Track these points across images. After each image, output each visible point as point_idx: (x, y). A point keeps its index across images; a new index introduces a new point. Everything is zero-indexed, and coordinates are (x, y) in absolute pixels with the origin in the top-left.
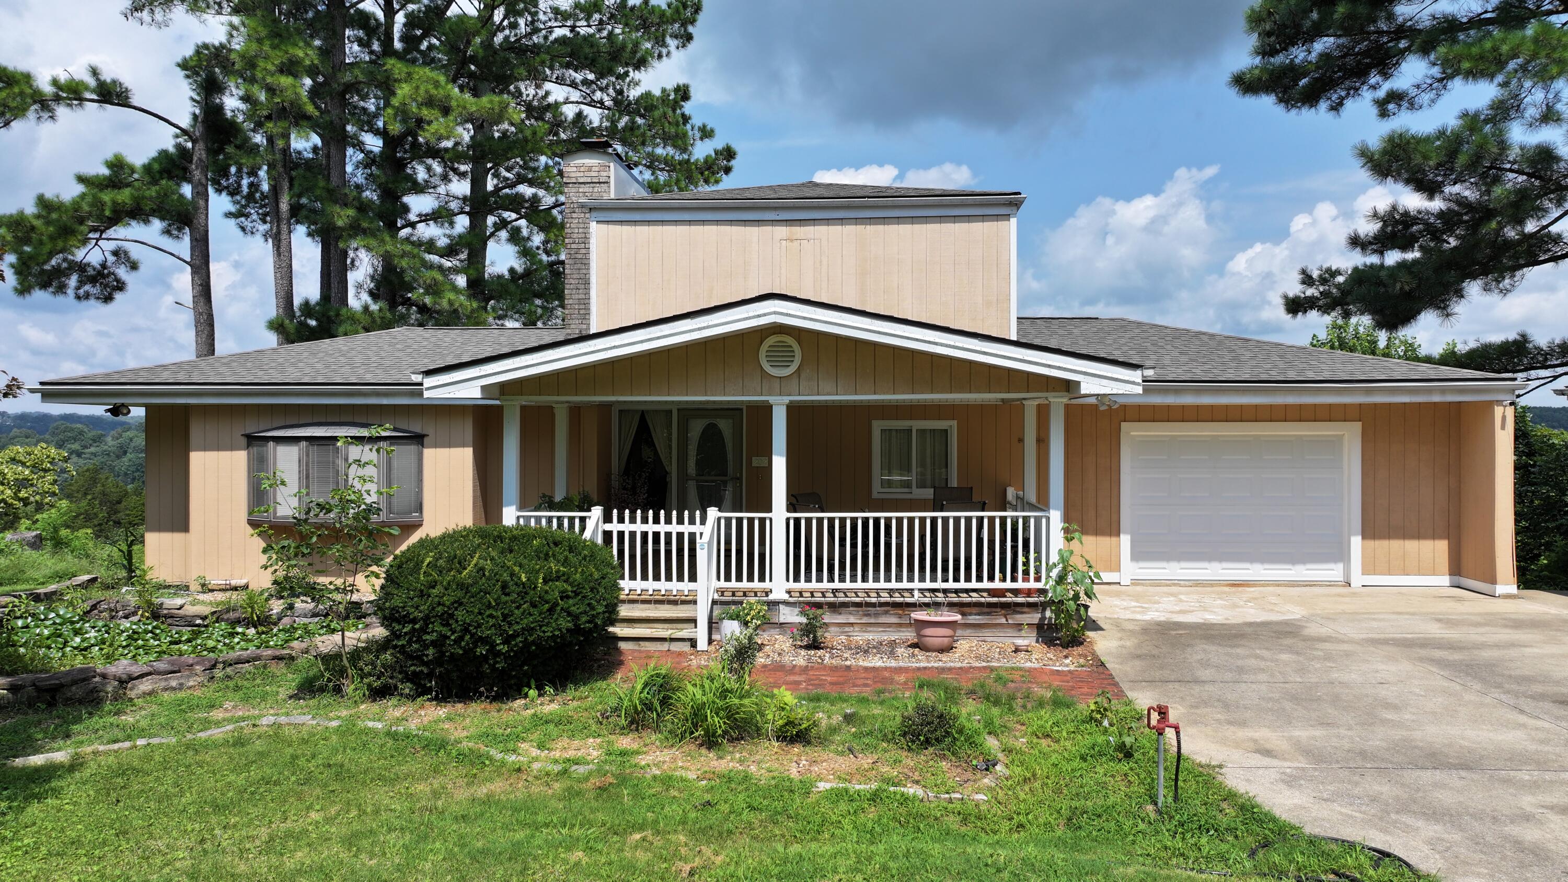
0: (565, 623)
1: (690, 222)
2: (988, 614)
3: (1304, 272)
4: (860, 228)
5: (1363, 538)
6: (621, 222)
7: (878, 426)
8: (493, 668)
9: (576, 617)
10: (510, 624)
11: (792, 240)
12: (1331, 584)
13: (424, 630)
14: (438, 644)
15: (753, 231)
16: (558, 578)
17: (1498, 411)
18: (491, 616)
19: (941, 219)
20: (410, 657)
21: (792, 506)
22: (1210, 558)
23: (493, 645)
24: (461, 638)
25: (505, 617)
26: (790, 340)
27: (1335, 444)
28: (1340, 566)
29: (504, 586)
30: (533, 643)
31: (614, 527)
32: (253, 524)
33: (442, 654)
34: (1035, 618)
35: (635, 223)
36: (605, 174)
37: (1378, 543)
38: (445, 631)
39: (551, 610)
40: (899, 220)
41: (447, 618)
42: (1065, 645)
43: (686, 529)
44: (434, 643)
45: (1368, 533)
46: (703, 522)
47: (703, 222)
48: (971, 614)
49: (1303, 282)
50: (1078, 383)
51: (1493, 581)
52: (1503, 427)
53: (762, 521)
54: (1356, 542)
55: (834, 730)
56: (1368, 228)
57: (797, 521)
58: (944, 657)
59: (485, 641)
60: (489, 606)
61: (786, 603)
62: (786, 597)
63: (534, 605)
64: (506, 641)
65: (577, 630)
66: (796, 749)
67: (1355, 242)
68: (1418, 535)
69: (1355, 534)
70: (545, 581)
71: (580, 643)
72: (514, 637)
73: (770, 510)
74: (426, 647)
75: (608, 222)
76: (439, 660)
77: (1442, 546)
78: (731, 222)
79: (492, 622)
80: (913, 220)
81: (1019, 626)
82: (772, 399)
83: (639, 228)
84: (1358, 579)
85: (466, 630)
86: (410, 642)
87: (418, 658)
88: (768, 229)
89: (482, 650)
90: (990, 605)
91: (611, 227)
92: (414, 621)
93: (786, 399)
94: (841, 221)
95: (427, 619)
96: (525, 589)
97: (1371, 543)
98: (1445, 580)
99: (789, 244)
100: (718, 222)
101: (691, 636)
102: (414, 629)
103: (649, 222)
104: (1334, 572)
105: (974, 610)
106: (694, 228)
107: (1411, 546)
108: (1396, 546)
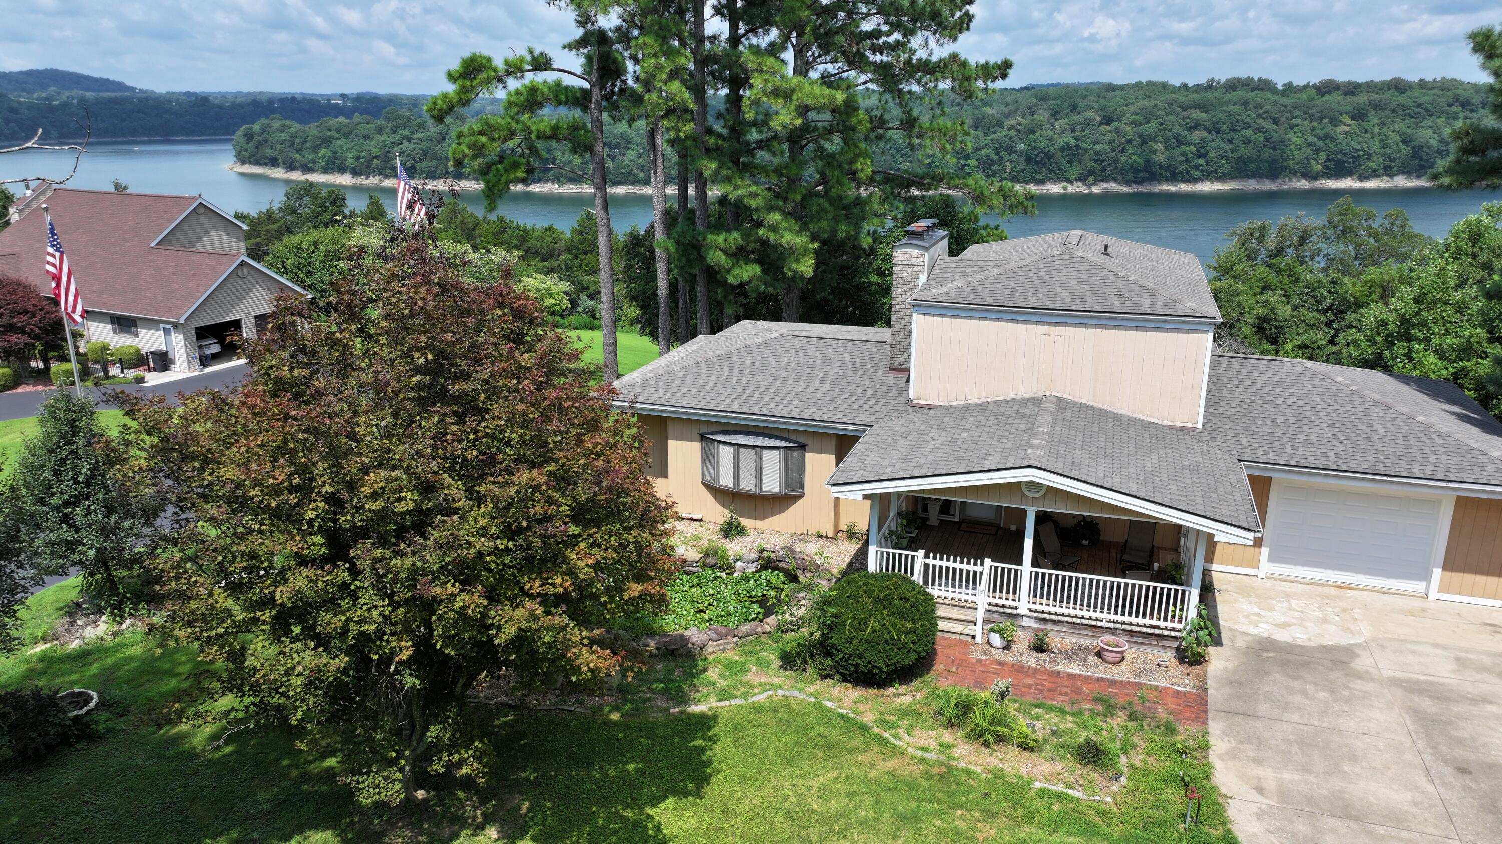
0: (915, 657)
1: (979, 318)
2: (1146, 638)
4: (1098, 330)
5: (1443, 570)
6: (934, 315)
10: (889, 661)
11: (1049, 335)
12: (1414, 595)
15: (1023, 327)
16: (910, 632)
19: (1157, 329)
21: (1035, 563)
22: (1326, 566)
23: (880, 669)
24: (866, 665)
29: (886, 641)
30: (899, 666)
31: (931, 562)
32: (705, 485)
33: (857, 670)
35: (943, 316)
37: (1454, 574)
42: (1190, 664)
43: (972, 568)
44: (854, 665)
45: (1448, 567)
46: (982, 566)
48: (1136, 637)
53: (1016, 570)
54: (1437, 573)
55: (1046, 741)
57: (1037, 574)
58: (1116, 670)
59: (877, 667)
61: (1027, 616)
62: (1027, 613)
63: (899, 649)
66: (1027, 754)
69: (1438, 567)
70: (905, 635)
73: (1021, 564)
74: (850, 665)
75: (925, 314)
76: (855, 672)
78: (1008, 320)
81: (1165, 647)
82: (1026, 508)
83: (945, 320)
84: (1434, 594)
87: (845, 668)
88: (1033, 327)
89: (876, 671)
90: (1149, 634)
91: (926, 317)
93: (1036, 509)
94: (1086, 325)
96: (896, 641)
97: (1449, 574)
99: (1047, 337)
100: (999, 320)
101: (972, 633)
103: (952, 316)
104: (1419, 587)
105: (1138, 635)
106: (982, 322)
107: (1481, 579)
108: (1469, 578)
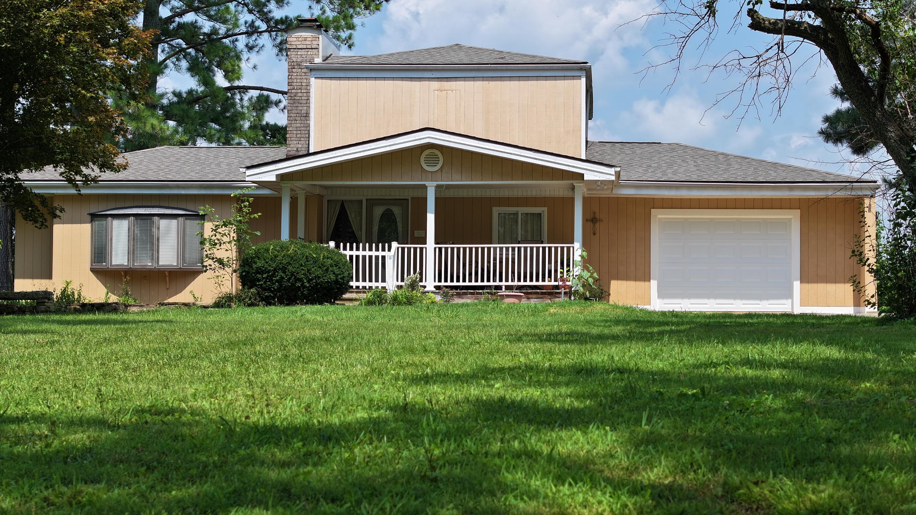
0: (333, 277)
1: (375, 79)
4: (485, 83)
5: (801, 282)
6: (331, 78)
7: (496, 211)
8: (302, 293)
9: (337, 276)
10: (310, 274)
11: (441, 91)
13: (273, 275)
14: (280, 281)
16: (328, 258)
17: (867, 201)
18: (303, 269)
19: (538, 78)
20: (264, 289)
21: (438, 241)
23: (303, 283)
24: (290, 278)
25: (308, 270)
26: (437, 152)
27: (786, 224)
28: (788, 301)
29: (307, 258)
30: (319, 284)
32: (93, 270)
33: (281, 286)
35: (340, 78)
36: (316, 43)
37: (810, 286)
38: (283, 275)
39: (327, 270)
40: (511, 78)
41: (284, 270)
43: (380, 253)
44: (277, 281)
46: (389, 250)
47: (384, 79)
48: (532, 298)
52: (870, 211)
53: (421, 249)
54: (797, 285)
59: (300, 280)
60: (302, 265)
61: (433, 293)
62: (434, 289)
63: (320, 267)
64: (309, 282)
65: (336, 282)
68: (835, 282)
69: (796, 280)
70: (323, 259)
71: (338, 288)
72: (312, 280)
74: (274, 284)
75: (322, 78)
76: (279, 290)
77: (850, 287)
79: (303, 272)
80: (520, 78)
82: (427, 183)
83: (342, 82)
84: (798, 309)
85: (292, 275)
86: (265, 283)
87: (269, 290)
88: (426, 83)
89: (299, 284)
91: (324, 81)
92: (269, 271)
93: (435, 183)
94: (474, 79)
95: (275, 270)
96: (315, 261)
98: (851, 310)
99: (439, 93)
102: (268, 276)
103: (349, 78)
104: (785, 305)
106: (378, 82)
107: (831, 287)
108: (821, 287)
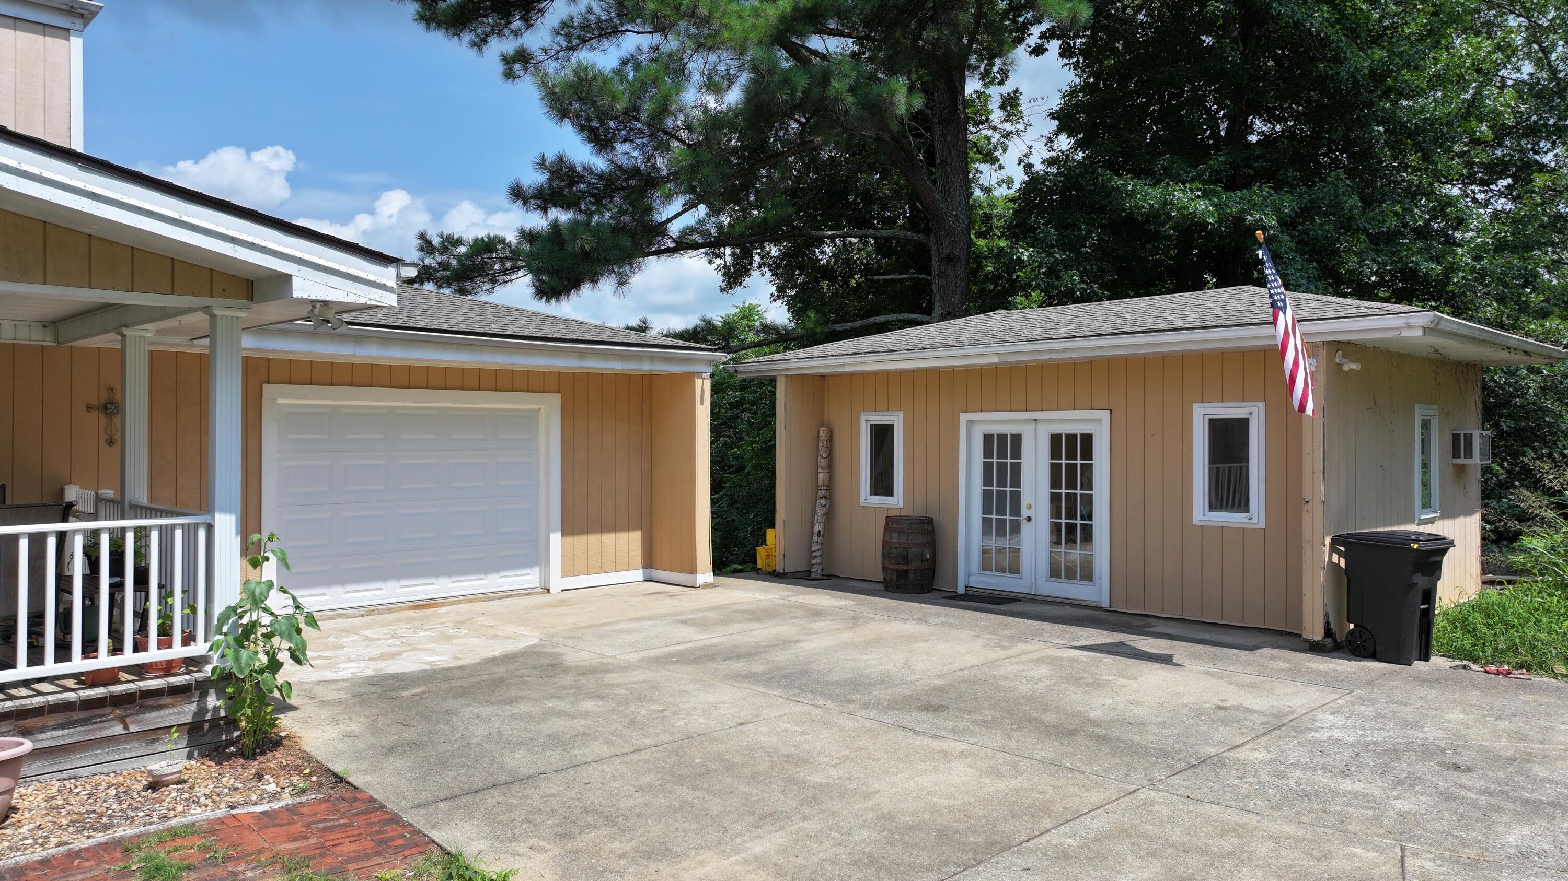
2: (84, 722)
3: (422, 236)
5: (563, 535)
12: (527, 592)
17: (698, 382)
22: (385, 576)
27: (530, 419)
28: (536, 571)
34: (186, 712)
37: (577, 539)
42: (249, 754)
45: (569, 528)
48: (42, 730)
49: (421, 249)
50: (286, 279)
51: (693, 571)
52: (702, 403)
54: (556, 539)
56: (534, 178)
67: (518, 193)
69: (556, 531)
77: (636, 537)
81: (153, 735)
84: (557, 583)
90: (88, 704)
97: (569, 539)
98: (638, 574)
104: (529, 578)
105: (51, 720)
107: (608, 539)
108: (593, 541)
